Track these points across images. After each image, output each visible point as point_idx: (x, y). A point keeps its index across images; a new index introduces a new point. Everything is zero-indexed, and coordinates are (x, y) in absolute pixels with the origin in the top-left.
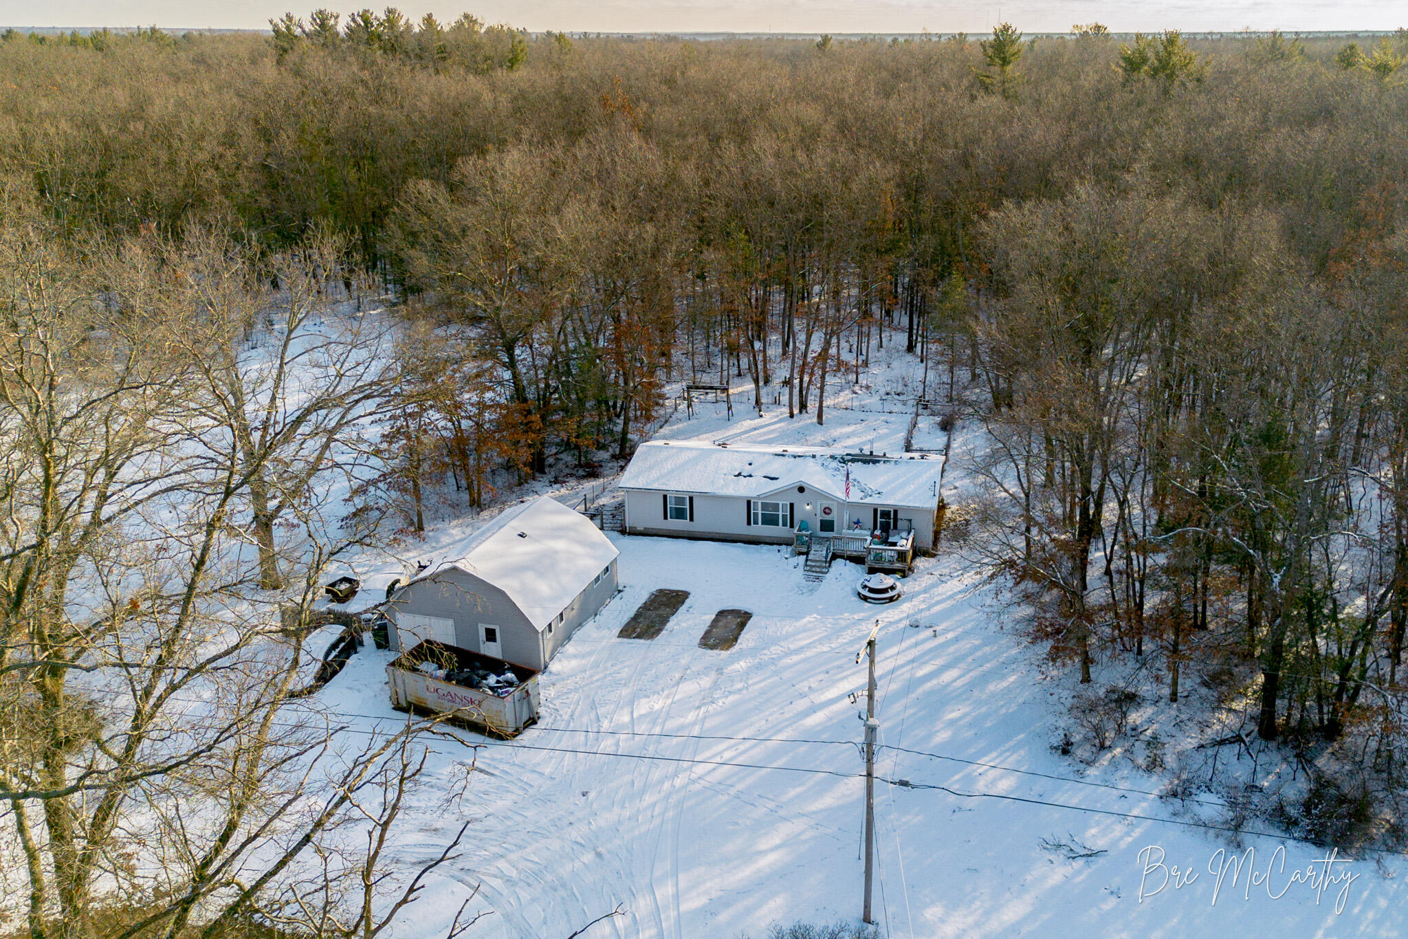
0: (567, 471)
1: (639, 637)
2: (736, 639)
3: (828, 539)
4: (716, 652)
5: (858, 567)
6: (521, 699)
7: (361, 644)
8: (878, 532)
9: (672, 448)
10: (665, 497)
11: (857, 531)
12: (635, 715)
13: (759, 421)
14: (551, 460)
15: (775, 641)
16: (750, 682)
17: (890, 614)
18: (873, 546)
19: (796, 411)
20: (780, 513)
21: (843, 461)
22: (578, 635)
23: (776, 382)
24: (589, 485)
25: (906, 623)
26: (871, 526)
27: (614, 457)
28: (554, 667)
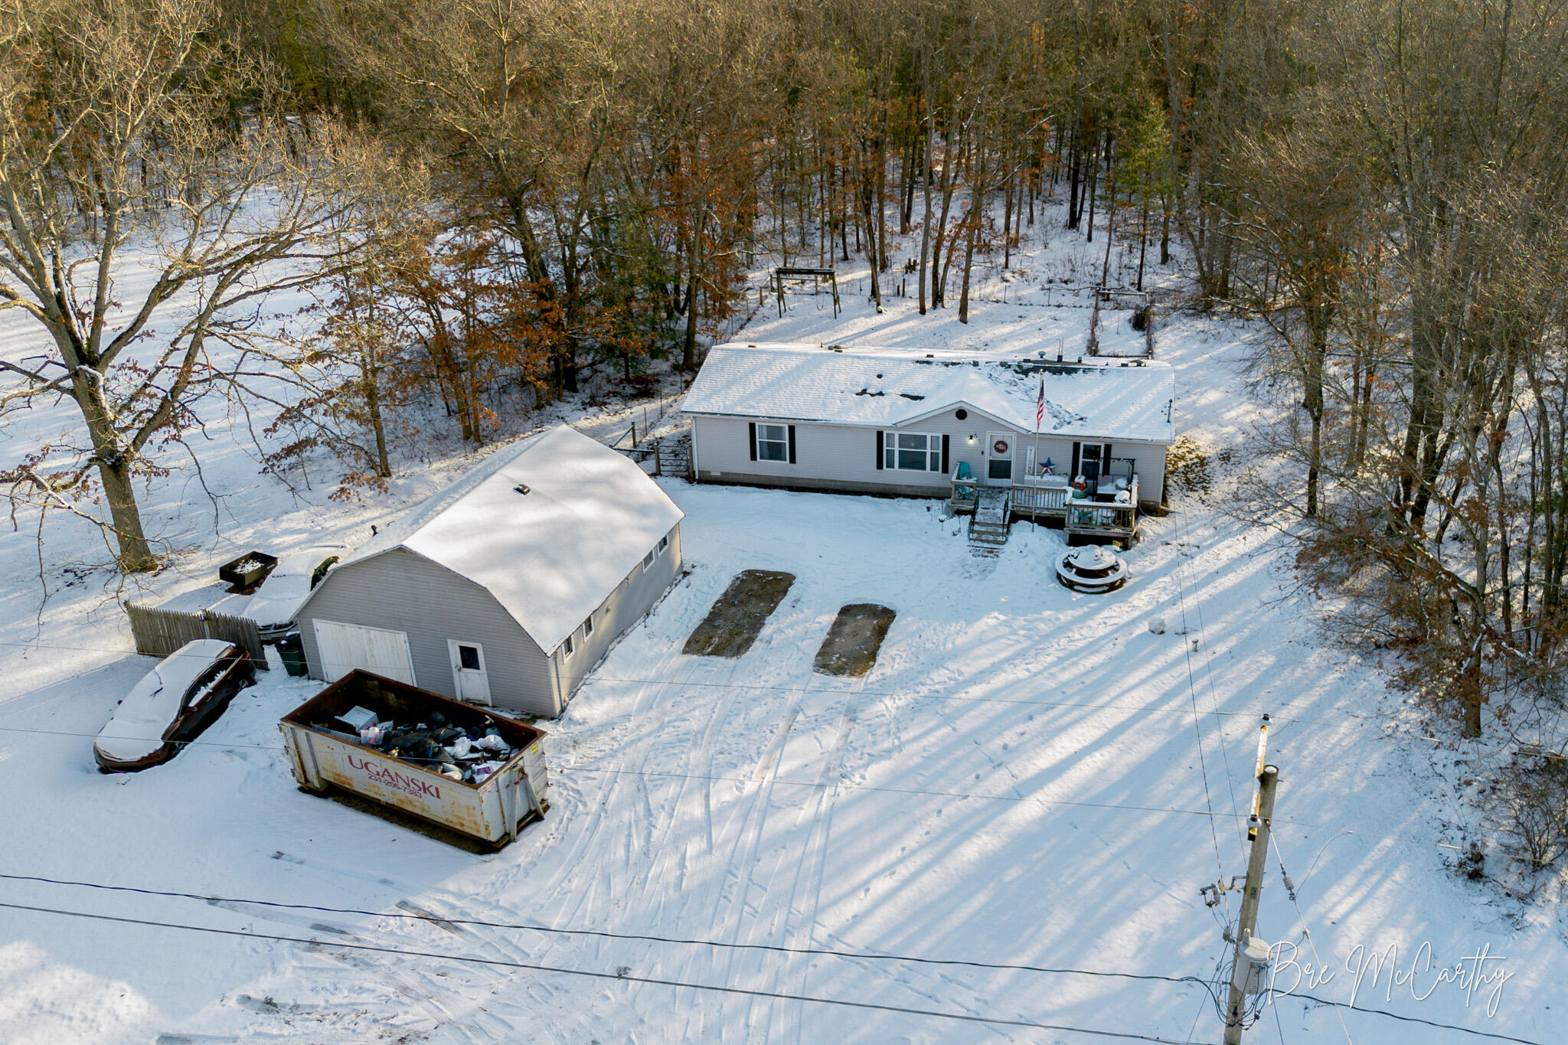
0: (610, 388)
1: (716, 652)
2: (873, 656)
3: (1001, 490)
4: (843, 679)
5: (1052, 534)
6: (511, 785)
7: (265, 667)
8: (1080, 479)
9: (762, 352)
10: (752, 426)
11: (1047, 478)
12: (713, 803)
13: (879, 320)
14: (586, 372)
15: (939, 661)
16: (904, 737)
17: (1115, 612)
18: (1077, 502)
19: (928, 305)
20: (928, 451)
21: (1023, 371)
22: (619, 650)
23: (897, 268)
24: (639, 410)
25: (1144, 627)
26: (1069, 471)
27: (676, 368)
28: (579, 711)
